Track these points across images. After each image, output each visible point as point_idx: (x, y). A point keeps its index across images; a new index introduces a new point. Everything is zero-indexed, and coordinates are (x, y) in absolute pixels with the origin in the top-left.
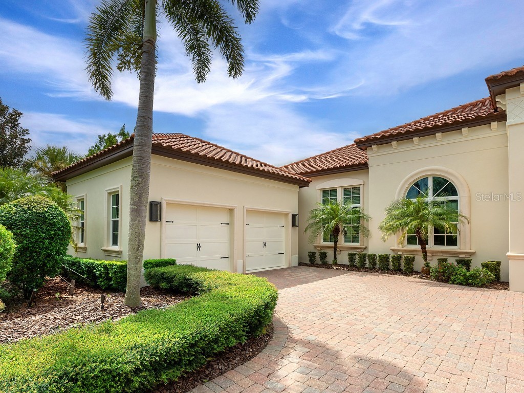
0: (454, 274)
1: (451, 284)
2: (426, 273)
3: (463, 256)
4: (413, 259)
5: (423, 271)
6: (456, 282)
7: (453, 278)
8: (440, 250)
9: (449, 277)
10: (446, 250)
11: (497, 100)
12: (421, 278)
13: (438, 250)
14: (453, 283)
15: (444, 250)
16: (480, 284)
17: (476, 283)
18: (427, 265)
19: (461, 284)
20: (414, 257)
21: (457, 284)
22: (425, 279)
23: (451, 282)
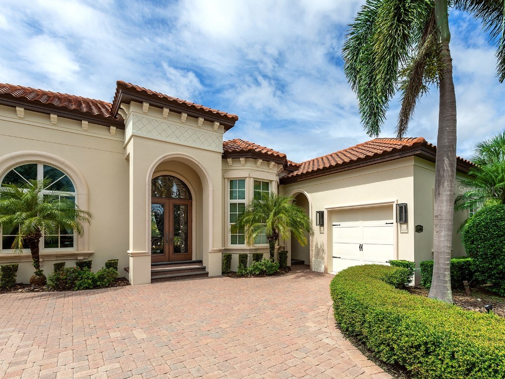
0: (79, 279)
1: (76, 290)
2: (38, 283)
3: (82, 258)
4: (15, 268)
5: (33, 281)
6: (82, 287)
7: (78, 283)
8: (55, 253)
9: (73, 283)
10: (63, 253)
11: (122, 107)
12: (33, 291)
13: (52, 253)
14: (79, 289)
15: (58, 253)
16: (107, 285)
17: (104, 283)
18: (39, 273)
19: (87, 288)
20: (18, 266)
21: (83, 289)
22: (38, 291)
23: (76, 288)
